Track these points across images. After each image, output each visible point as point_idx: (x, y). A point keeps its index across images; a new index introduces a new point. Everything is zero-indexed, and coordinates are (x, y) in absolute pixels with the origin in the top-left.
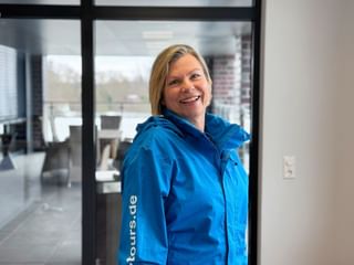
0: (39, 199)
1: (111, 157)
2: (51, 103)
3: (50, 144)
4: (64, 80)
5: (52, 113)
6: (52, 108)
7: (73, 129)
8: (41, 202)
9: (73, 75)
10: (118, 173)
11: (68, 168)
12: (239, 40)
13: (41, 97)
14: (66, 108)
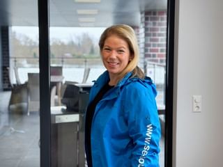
0: (7, 124)
1: (56, 94)
2: (15, 58)
3: (14, 85)
4: (23, 43)
5: (15, 64)
6: (15, 61)
7: (30, 75)
8: (9, 127)
9: (29, 41)
10: (65, 108)
11: (28, 102)
12: (143, 15)
13: (8, 54)
14: (24, 62)
